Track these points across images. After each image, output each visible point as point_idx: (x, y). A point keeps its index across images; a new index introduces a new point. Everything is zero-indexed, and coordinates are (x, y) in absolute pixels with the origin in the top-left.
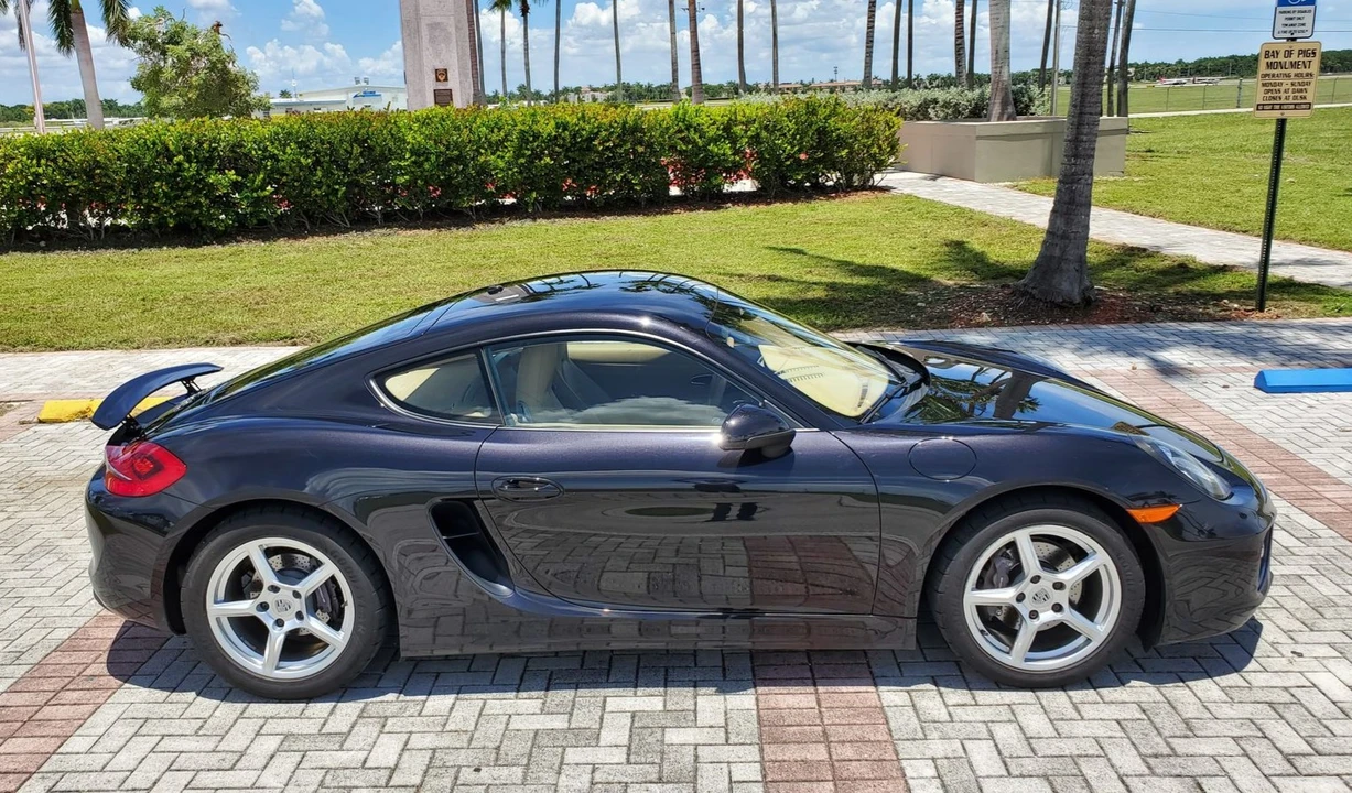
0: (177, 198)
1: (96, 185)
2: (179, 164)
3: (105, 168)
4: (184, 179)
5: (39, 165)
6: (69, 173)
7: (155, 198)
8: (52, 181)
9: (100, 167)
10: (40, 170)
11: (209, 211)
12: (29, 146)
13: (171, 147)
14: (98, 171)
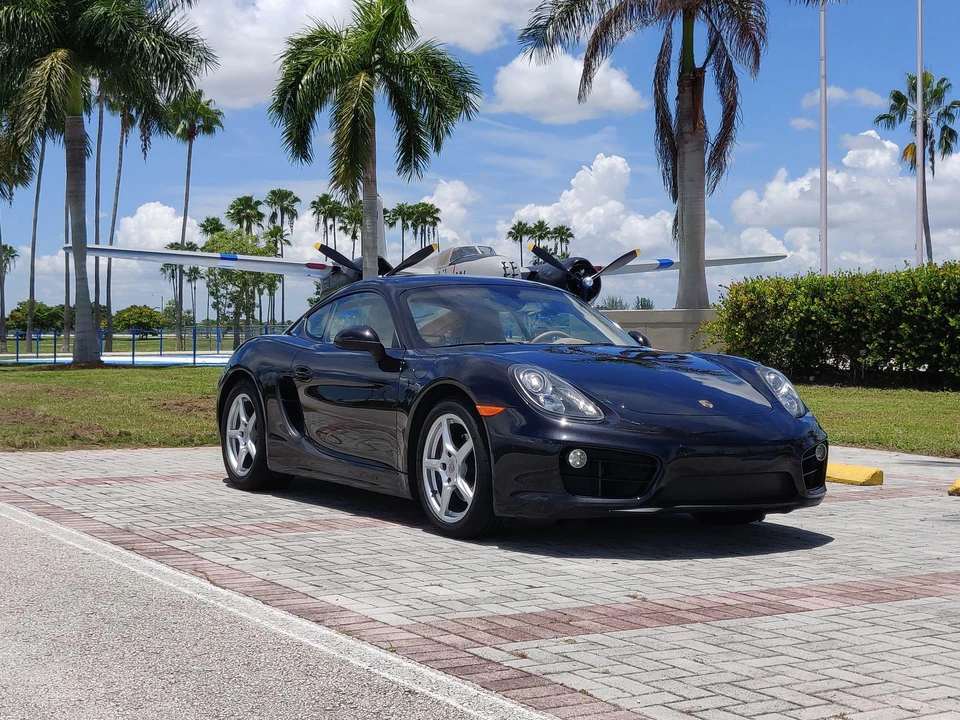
0: (922, 340)
1: (855, 323)
2: (924, 305)
3: (863, 308)
4: (929, 322)
5: (813, 303)
6: (835, 312)
7: (900, 339)
8: (819, 318)
9: (857, 306)
10: (812, 308)
11: (949, 355)
12: (809, 287)
13: (920, 289)
14: (856, 311)
